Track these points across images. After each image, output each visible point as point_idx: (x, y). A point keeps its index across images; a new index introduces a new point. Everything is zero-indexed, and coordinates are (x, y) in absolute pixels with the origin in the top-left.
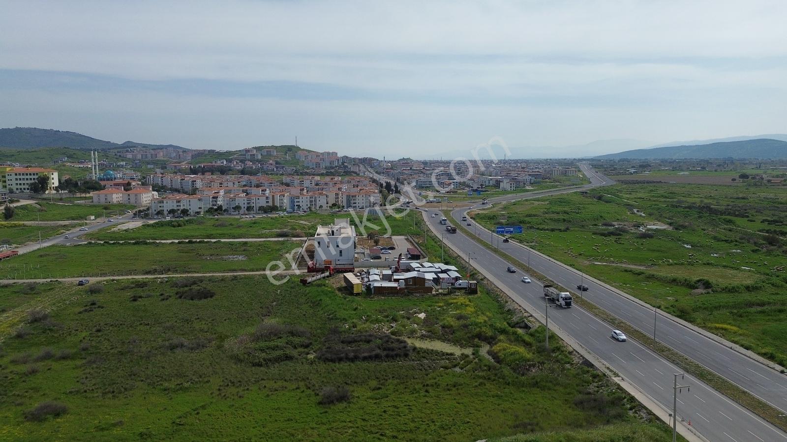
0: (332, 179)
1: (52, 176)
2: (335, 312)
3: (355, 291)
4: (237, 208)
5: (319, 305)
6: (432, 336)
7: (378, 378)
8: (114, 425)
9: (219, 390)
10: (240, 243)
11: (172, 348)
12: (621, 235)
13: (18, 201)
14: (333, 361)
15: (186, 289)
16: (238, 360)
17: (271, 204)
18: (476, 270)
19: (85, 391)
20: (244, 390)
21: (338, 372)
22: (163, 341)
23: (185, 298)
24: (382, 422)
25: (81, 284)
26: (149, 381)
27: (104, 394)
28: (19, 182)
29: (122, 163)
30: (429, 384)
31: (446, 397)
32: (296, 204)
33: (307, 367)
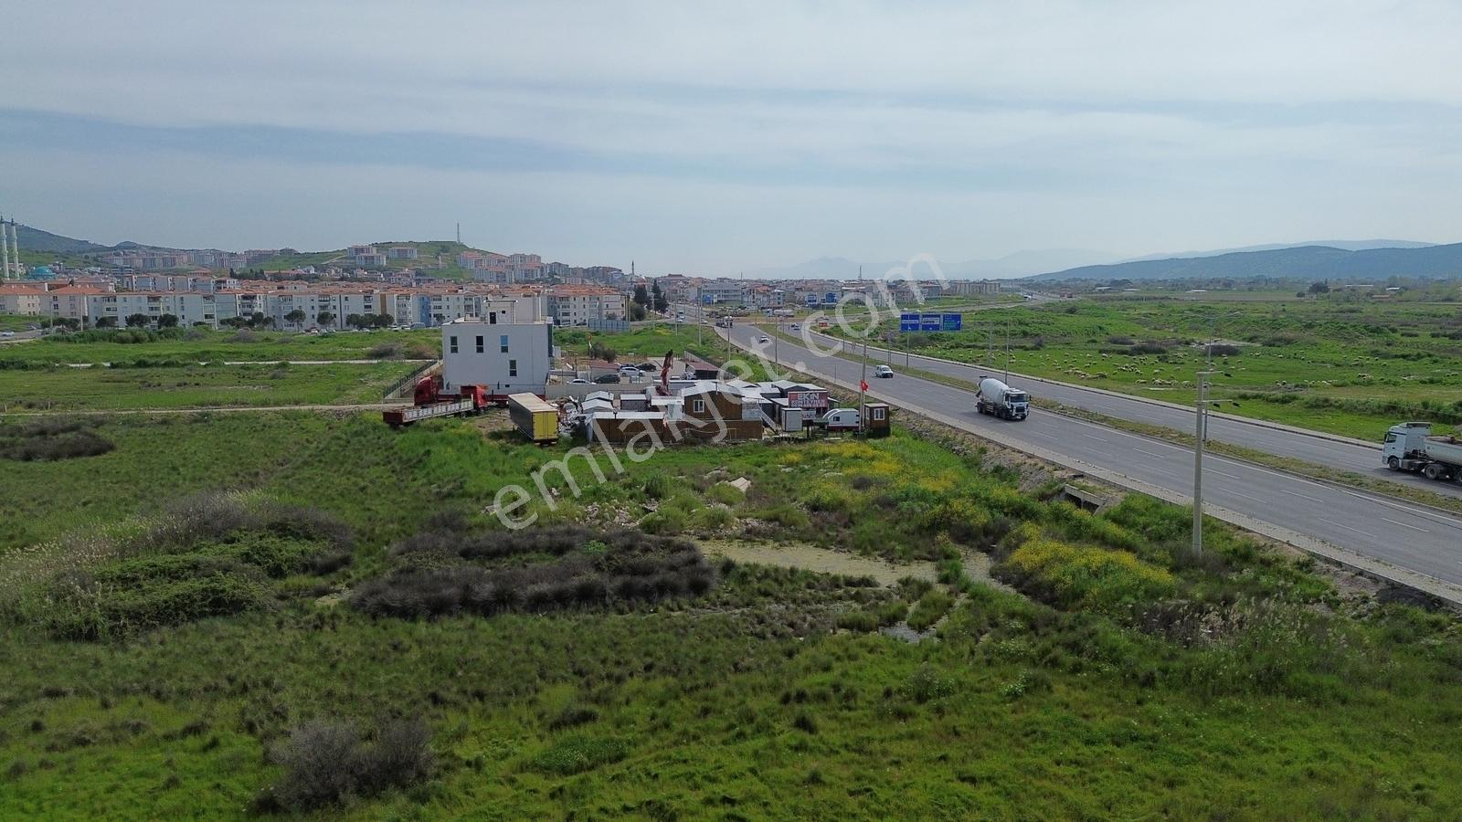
2: (463, 478)
3: (538, 435)
4: (295, 316)
5: (421, 465)
7: (580, 673)
15: (34, 438)
17: (377, 311)
30: (808, 692)
31: (896, 749)
32: (433, 311)
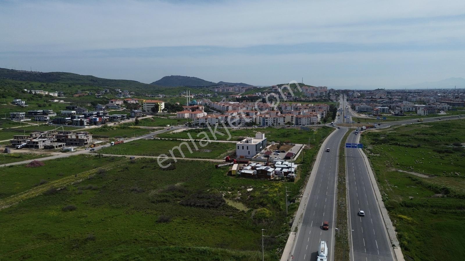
0: (307, 105)
1: (161, 104)
3: (233, 174)
6: (241, 200)
8: (84, 217)
9: (129, 210)
12: (453, 153)
13: (146, 116)
14: (183, 205)
19: (88, 203)
20: (137, 211)
21: (180, 210)
24: (170, 233)
25: (131, 158)
26: (111, 202)
28: (148, 107)
29: (208, 95)
32: (266, 122)
33: (171, 206)
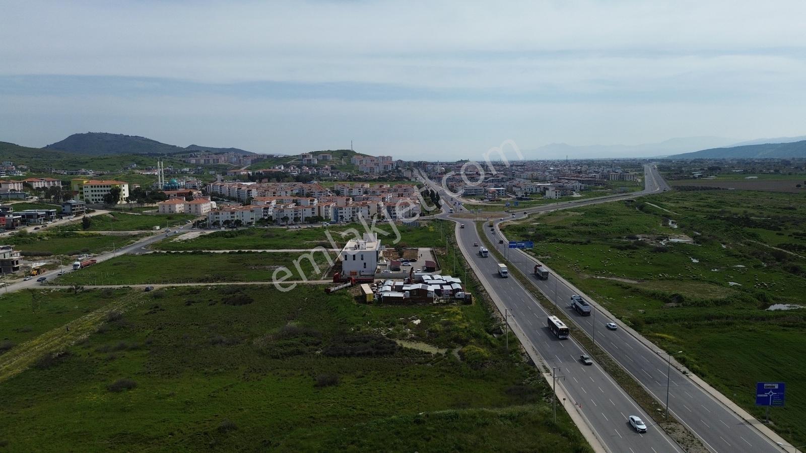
0: (381, 186)
1: (123, 188)
2: (346, 317)
3: (368, 300)
4: (285, 219)
5: (335, 311)
6: (419, 338)
7: (364, 369)
8: (168, 396)
9: (244, 375)
10: (282, 253)
11: (214, 343)
12: (637, 249)
13: (94, 211)
14: (334, 356)
15: (231, 295)
16: (261, 353)
17: (316, 214)
18: (480, 282)
19: (149, 373)
20: (262, 375)
21: (335, 364)
22: (207, 338)
23: (228, 303)
24: (357, 399)
25: (147, 290)
26: (194, 367)
27: (162, 375)
28: (94, 193)
29: (185, 169)
30: (402, 375)
31: (411, 384)
32: (339, 215)
33: (313, 360)
